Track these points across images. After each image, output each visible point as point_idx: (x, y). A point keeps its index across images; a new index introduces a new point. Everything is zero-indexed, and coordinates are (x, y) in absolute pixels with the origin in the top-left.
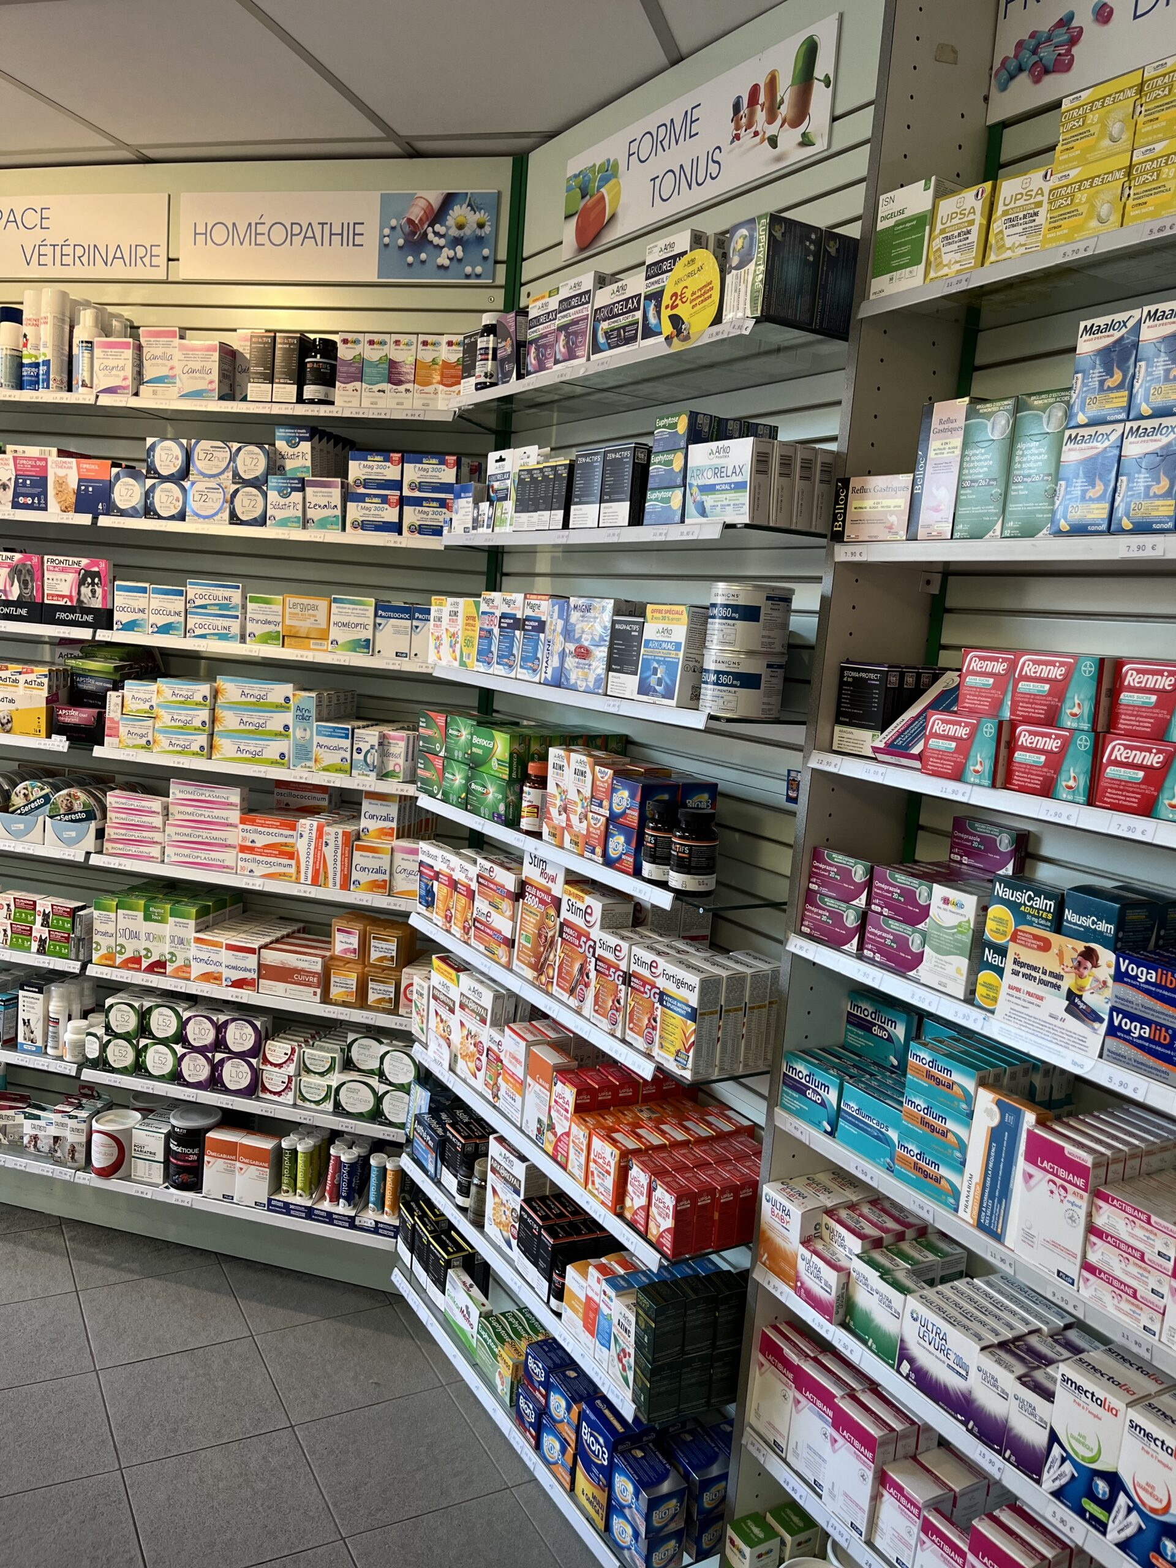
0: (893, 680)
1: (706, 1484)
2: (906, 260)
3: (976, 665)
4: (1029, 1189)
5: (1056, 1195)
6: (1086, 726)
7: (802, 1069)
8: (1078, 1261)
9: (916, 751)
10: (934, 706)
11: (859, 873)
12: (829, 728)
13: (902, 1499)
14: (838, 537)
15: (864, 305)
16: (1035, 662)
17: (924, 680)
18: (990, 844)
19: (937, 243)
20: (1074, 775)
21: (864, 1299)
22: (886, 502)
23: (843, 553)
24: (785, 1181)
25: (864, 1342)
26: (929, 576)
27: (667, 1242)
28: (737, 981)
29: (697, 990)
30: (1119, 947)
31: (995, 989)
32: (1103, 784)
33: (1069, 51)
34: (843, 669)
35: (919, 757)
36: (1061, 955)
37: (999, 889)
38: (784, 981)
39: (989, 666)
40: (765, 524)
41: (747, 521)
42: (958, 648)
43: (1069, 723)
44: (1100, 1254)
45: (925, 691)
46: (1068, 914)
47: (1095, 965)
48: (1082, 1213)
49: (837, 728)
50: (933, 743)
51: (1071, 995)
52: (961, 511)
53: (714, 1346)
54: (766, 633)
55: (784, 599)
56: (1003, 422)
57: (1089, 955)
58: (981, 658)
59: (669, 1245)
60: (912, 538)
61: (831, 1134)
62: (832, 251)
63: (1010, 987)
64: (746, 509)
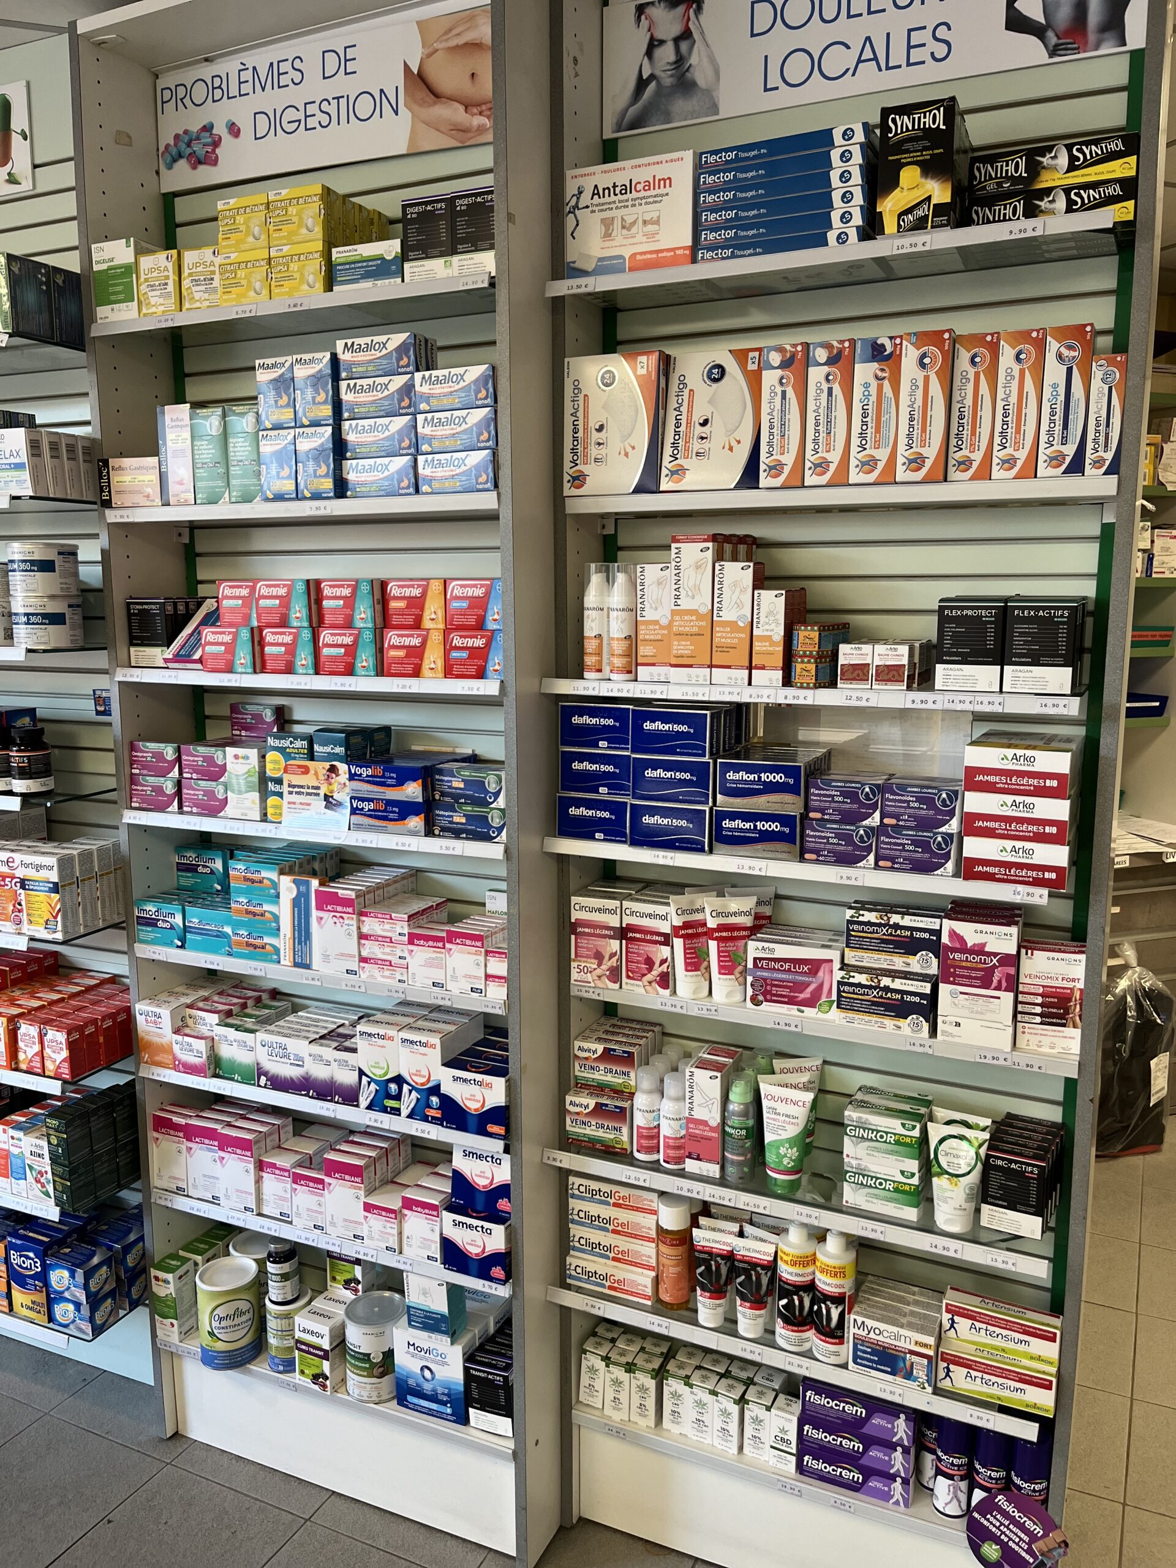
0: (170, 608)
1: (127, 1249)
2: (122, 296)
3: (228, 592)
4: (322, 927)
5: (338, 925)
6: (306, 624)
7: (151, 908)
8: (357, 959)
9: (197, 656)
10: (204, 622)
11: (169, 751)
12: (126, 650)
13: (277, 1172)
14: (107, 504)
15: (93, 326)
16: (267, 586)
17: (192, 607)
18: (258, 717)
19: (143, 288)
20: (304, 657)
21: (226, 1052)
22: (141, 478)
23: (113, 516)
24: (152, 997)
25: (232, 1079)
26: (181, 530)
27: (65, 1072)
28: (86, 856)
29: (55, 868)
30: (348, 759)
31: (279, 807)
32: (322, 659)
33: (214, 151)
34: (129, 604)
35: (200, 661)
36: (316, 774)
37: (271, 741)
38: (124, 847)
39: (237, 592)
40: (46, 495)
41: (32, 494)
42: (213, 582)
43: (295, 624)
44: (370, 949)
45: (193, 615)
46: (316, 747)
47: (337, 775)
48: (354, 928)
49: (132, 649)
50: (208, 649)
51: (326, 797)
52: (198, 484)
53: (116, 1140)
54: (63, 581)
55: (71, 554)
56: (217, 423)
57: (333, 769)
58: (231, 587)
59: (67, 1071)
60: (166, 504)
61: (182, 947)
62: (60, 282)
63: (289, 803)
64: (29, 484)
